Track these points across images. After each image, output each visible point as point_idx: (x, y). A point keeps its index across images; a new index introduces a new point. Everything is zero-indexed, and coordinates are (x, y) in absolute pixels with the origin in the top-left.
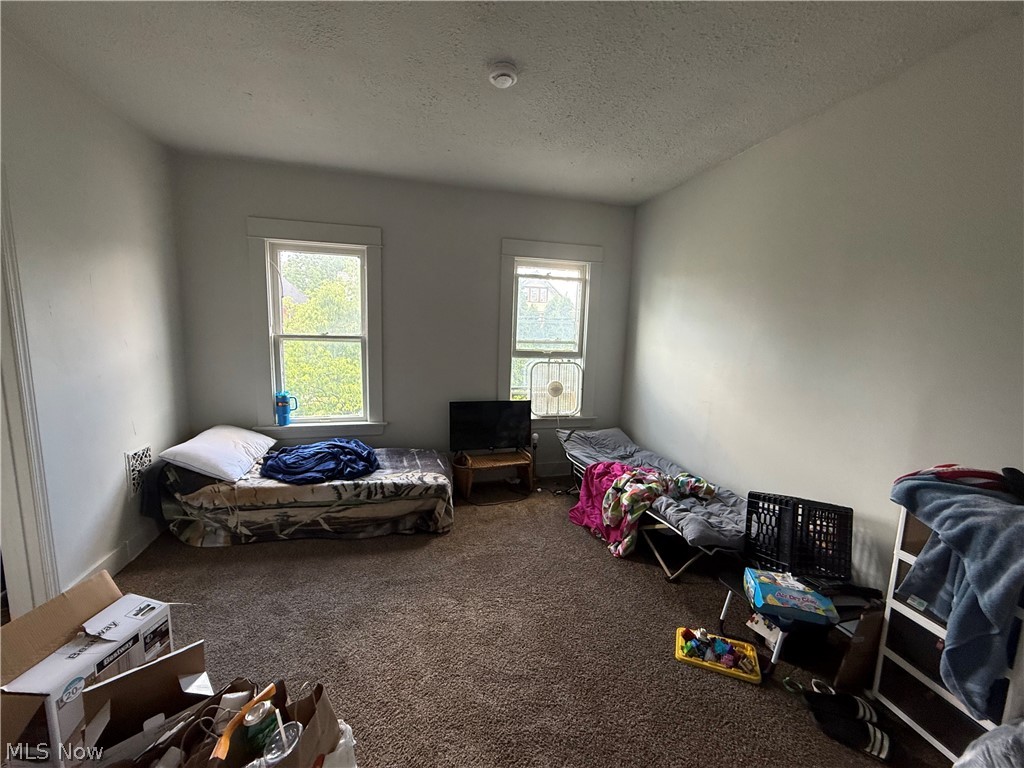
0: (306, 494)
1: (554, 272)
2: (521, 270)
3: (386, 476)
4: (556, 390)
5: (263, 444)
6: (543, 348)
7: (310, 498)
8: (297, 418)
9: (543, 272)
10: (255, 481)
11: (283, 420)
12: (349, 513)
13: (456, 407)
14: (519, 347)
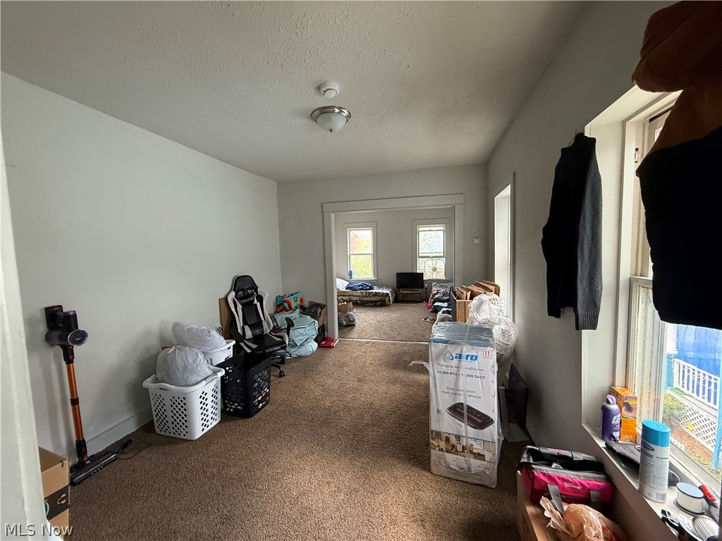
0: (355, 293)
1: (432, 229)
2: (421, 229)
3: (376, 290)
4: (435, 269)
5: (346, 283)
6: (429, 255)
7: (355, 294)
8: (355, 277)
9: (428, 229)
10: (344, 290)
11: (351, 278)
12: (365, 299)
13: (398, 275)
14: (421, 255)
